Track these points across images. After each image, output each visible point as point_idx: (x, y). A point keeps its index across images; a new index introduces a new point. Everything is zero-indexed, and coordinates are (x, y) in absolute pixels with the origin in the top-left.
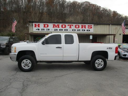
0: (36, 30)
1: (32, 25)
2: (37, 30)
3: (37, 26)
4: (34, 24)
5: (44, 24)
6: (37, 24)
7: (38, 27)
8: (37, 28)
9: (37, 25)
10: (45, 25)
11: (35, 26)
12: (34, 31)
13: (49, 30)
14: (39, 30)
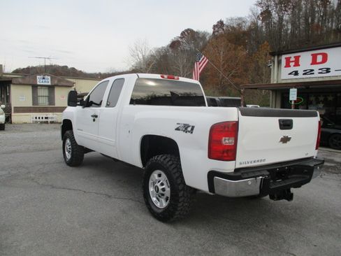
0: (290, 74)
1: (279, 62)
2: (292, 76)
3: (292, 64)
4: (283, 58)
5: (312, 55)
6: (292, 56)
7: (294, 66)
8: (293, 69)
9: (293, 59)
10: (314, 57)
11: (288, 65)
12: (282, 78)
13: (328, 70)
14: (296, 73)
